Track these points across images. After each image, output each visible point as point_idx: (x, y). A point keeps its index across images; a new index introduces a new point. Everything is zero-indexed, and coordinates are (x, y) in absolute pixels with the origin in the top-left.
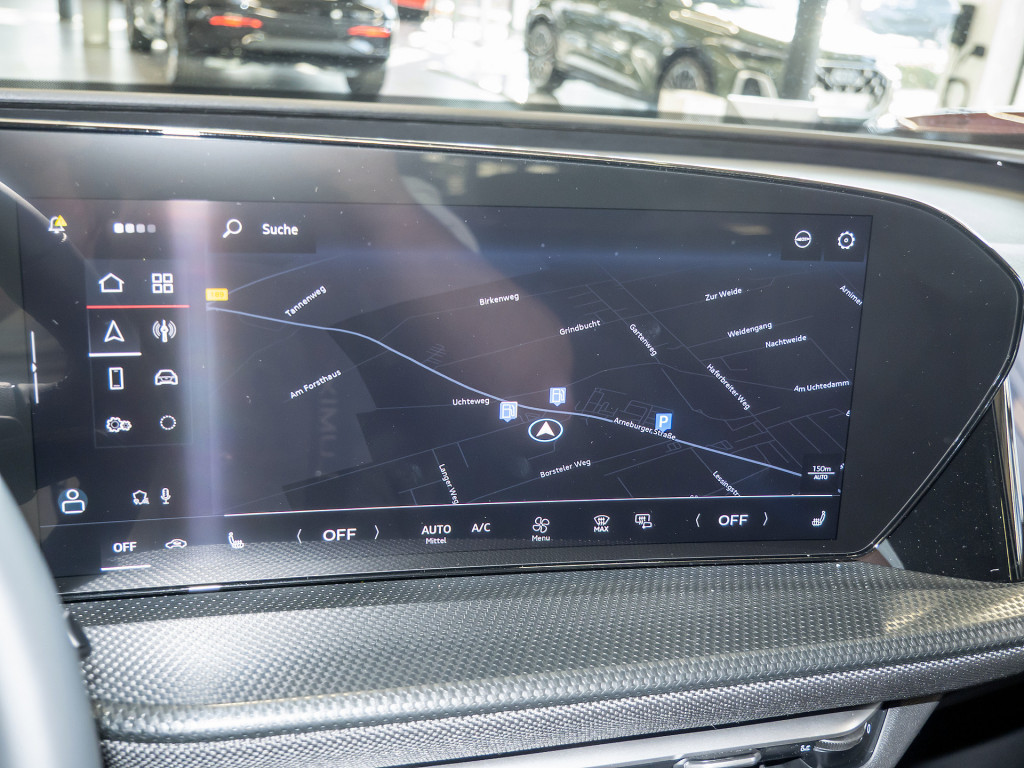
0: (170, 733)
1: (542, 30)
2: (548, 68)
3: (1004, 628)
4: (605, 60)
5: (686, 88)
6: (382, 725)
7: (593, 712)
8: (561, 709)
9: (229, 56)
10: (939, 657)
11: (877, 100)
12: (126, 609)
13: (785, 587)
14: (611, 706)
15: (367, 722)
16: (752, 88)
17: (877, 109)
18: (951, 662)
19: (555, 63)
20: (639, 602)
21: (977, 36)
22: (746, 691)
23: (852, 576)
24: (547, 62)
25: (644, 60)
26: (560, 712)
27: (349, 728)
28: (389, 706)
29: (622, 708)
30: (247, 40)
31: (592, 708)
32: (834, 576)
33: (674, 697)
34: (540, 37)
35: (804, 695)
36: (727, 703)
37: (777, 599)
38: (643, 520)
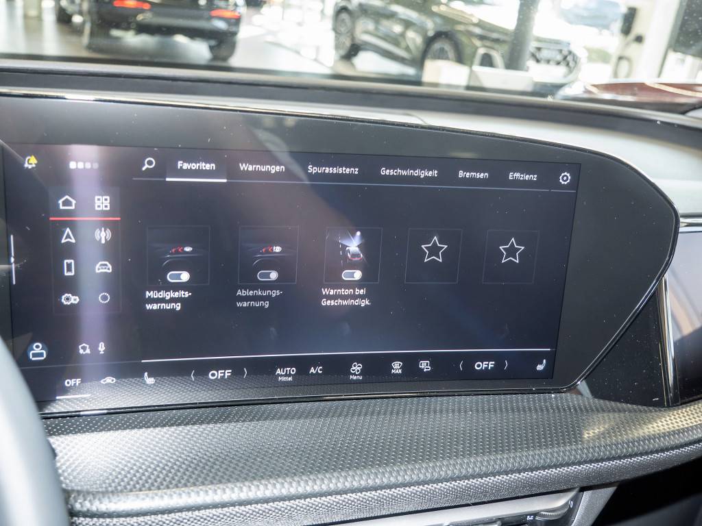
0: (107, 511)
1: (344, 16)
2: (348, 43)
3: (662, 439)
4: (387, 38)
5: (442, 59)
6: (251, 505)
7: (392, 495)
8: (371, 493)
9: (127, 29)
10: (620, 458)
11: (570, 71)
13: (519, 410)
14: (404, 491)
15: (242, 503)
16: (487, 61)
17: (571, 77)
18: (627, 461)
19: (353, 38)
20: (422, 420)
21: (638, 29)
22: (494, 481)
23: (562, 403)
24: (348, 38)
25: (414, 39)
26: (370, 495)
27: (228, 507)
28: (256, 492)
29: (412, 493)
30: (140, 17)
31: (391, 493)
32: (550, 402)
33: (446, 485)
34: (343, 21)
35: (531, 483)
36: (480, 489)
37: (514, 419)
38: (425, 365)
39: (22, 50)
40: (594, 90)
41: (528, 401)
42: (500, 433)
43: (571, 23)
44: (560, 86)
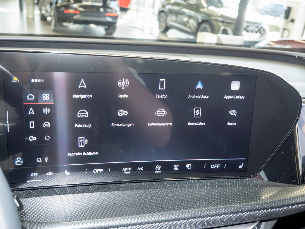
1: (163, 14)
2: (164, 26)
3: (296, 199)
4: (182, 23)
7: (173, 224)
8: (164, 223)
9: (70, 22)
10: (277, 207)
11: (262, 35)
12: (35, 193)
14: (179, 222)
16: (225, 32)
17: (262, 38)
18: (280, 209)
19: (166, 24)
20: (187, 191)
21: (292, 16)
22: (219, 218)
23: (251, 183)
24: (164, 24)
25: (193, 23)
26: (163, 224)
29: (182, 223)
30: (75, 17)
31: (173, 223)
32: (246, 182)
33: (197, 220)
34: (162, 16)
35: (236, 219)
36: (213, 221)
37: (229, 190)
38: (189, 166)
39: (26, 32)
40: (272, 43)
41: (236, 182)
42: (222, 196)
43: (262, 14)
44: (256, 42)
